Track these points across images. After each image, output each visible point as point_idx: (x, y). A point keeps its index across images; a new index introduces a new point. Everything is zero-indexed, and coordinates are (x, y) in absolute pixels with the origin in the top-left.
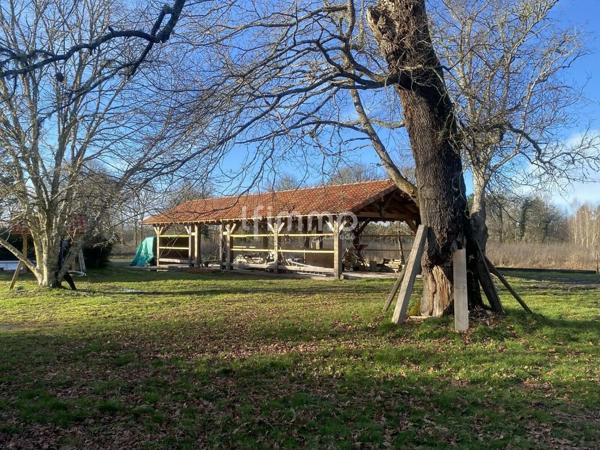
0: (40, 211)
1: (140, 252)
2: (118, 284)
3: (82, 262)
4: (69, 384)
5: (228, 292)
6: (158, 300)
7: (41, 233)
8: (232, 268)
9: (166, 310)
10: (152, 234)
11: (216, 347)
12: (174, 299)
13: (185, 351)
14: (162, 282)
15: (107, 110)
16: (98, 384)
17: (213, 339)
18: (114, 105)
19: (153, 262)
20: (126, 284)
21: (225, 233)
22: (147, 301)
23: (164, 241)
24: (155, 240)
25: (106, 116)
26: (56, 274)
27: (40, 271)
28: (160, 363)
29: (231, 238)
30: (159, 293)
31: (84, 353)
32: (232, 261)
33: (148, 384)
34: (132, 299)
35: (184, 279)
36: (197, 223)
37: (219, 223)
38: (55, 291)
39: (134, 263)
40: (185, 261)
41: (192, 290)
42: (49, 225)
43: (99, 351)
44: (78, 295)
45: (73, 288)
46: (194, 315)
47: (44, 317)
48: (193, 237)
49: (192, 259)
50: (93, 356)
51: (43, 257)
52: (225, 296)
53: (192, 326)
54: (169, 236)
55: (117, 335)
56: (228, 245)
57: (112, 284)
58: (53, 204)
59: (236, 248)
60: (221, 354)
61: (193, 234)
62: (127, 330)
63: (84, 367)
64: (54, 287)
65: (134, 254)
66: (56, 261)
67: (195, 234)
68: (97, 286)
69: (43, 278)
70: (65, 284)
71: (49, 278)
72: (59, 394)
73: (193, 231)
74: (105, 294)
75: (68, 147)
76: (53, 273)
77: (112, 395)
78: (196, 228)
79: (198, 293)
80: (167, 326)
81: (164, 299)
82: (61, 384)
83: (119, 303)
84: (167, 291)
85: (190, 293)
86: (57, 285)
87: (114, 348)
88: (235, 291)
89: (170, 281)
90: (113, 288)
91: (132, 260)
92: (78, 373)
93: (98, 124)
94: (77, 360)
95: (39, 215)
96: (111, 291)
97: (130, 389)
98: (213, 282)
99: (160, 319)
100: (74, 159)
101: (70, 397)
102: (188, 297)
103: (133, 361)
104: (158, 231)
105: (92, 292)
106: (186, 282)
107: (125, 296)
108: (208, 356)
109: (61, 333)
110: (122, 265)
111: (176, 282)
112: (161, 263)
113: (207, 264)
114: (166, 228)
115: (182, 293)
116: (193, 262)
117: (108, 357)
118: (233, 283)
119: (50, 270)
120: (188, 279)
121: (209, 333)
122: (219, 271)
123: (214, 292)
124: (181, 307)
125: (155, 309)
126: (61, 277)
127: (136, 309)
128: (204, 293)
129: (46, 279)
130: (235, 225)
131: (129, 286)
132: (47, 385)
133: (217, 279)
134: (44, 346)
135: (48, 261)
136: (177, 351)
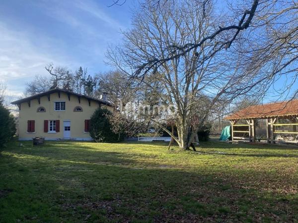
0: (179, 115)
1: (223, 134)
2: (215, 149)
3: (197, 138)
4: (202, 196)
5: (275, 156)
6: (237, 158)
7: (180, 125)
8: (274, 142)
9: (242, 164)
10: (229, 124)
11: (274, 186)
12: (245, 158)
13: (257, 186)
14: (236, 149)
15: (207, 66)
16: (216, 198)
17: (272, 181)
18: (211, 63)
19: (230, 138)
20: (218, 149)
21: (269, 124)
22: (231, 158)
23: (235, 128)
24: (231, 127)
25: (207, 69)
26: (187, 144)
27: (180, 142)
28: (244, 191)
29: (274, 126)
30: (236, 155)
31: (206, 182)
32: (274, 138)
33: (241, 201)
34: (223, 157)
35: (248, 148)
36: (253, 119)
37: (266, 118)
38: (187, 152)
39: (221, 139)
40: (247, 138)
41: (253, 154)
42: (183, 121)
43: (212, 182)
44: (198, 154)
45: (195, 150)
46: (257, 167)
47: (184, 163)
48: (251, 126)
49: (251, 138)
50: (210, 184)
51: (181, 135)
52: (273, 158)
53: (258, 173)
54: (238, 125)
55: (220, 175)
56: (272, 130)
57: (212, 149)
58: (185, 112)
59: (276, 132)
60: (278, 190)
61: (251, 124)
62: (224, 172)
63: (207, 189)
64: (186, 149)
65: (220, 134)
66: (187, 137)
67: (252, 124)
68: (205, 150)
69: (182, 145)
70: (191, 148)
71: (184, 145)
72: (199, 201)
73: (251, 122)
74: (209, 154)
75: (190, 85)
76: (186, 143)
77: (224, 204)
78: (253, 121)
79: (258, 156)
80: (244, 172)
81: (240, 158)
82: (198, 196)
83: (217, 159)
84: (240, 154)
85: (253, 155)
86: (187, 149)
87: (219, 181)
88: (279, 156)
89: (241, 149)
90: (213, 151)
91: (219, 138)
92: (205, 192)
93: (203, 73)
94: (203, 185)
95: (179, 117)
96: (212, 152)
97: (232, 203)
98: (264, 150)
99: (239, 168)
100: (193, 91)
101: (203, 202)
102: (252, 158)
103: (230, 188)
104: (232, 123)
105: (203, 153)
106: (249, 149)
107: (219, 155)
108: (270, 190)
109: (193, 171)
110: (215, 140)
111: (244, 149)
112: (234, 139)
113: (259, 140)
114: (236, 121)
115: (248, 155)
116: (252, 139)
117: (217, 185)
118: (277, 151)
119: (184, 142)
120: (251, 148)
121: (269, 178)
122: (267, 144)
123: (266, 156)
124: (249, 162)
125: (235, 162)
126: (189, 145)
127: (226, 162)
128: (261, 156)
129: (183, 146)
130: (275, 119)
131: (219, 150)
132: (192, 195)
133: (267, 149)
134: (187, 176)
135: (183, 137)
136: (252, 186)
